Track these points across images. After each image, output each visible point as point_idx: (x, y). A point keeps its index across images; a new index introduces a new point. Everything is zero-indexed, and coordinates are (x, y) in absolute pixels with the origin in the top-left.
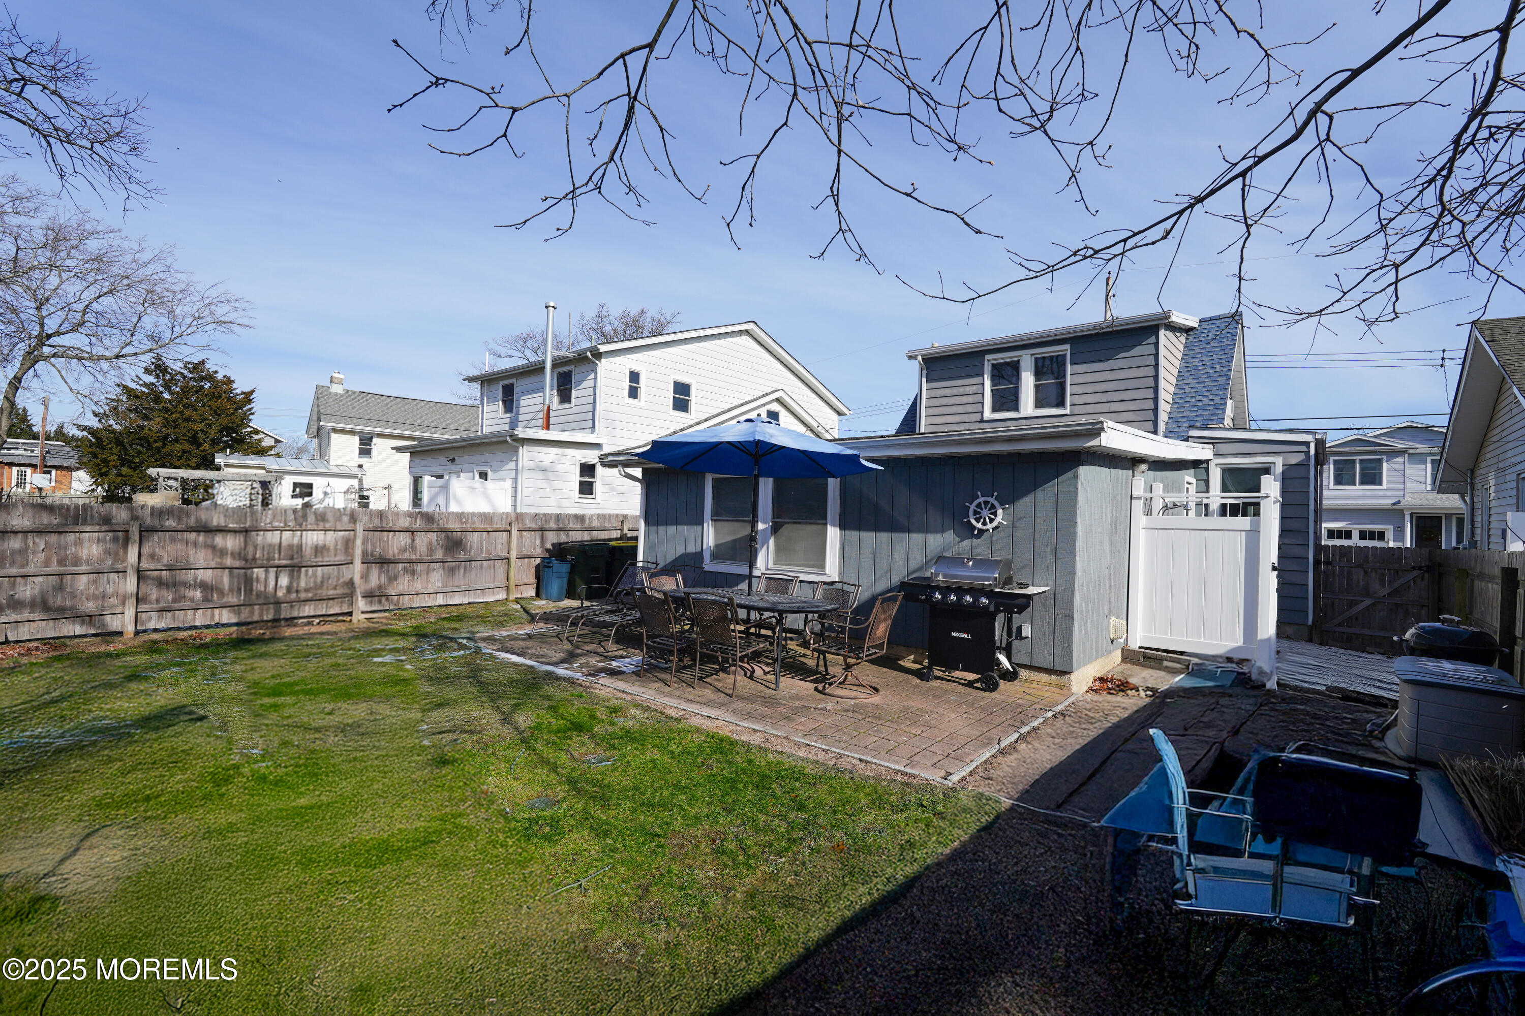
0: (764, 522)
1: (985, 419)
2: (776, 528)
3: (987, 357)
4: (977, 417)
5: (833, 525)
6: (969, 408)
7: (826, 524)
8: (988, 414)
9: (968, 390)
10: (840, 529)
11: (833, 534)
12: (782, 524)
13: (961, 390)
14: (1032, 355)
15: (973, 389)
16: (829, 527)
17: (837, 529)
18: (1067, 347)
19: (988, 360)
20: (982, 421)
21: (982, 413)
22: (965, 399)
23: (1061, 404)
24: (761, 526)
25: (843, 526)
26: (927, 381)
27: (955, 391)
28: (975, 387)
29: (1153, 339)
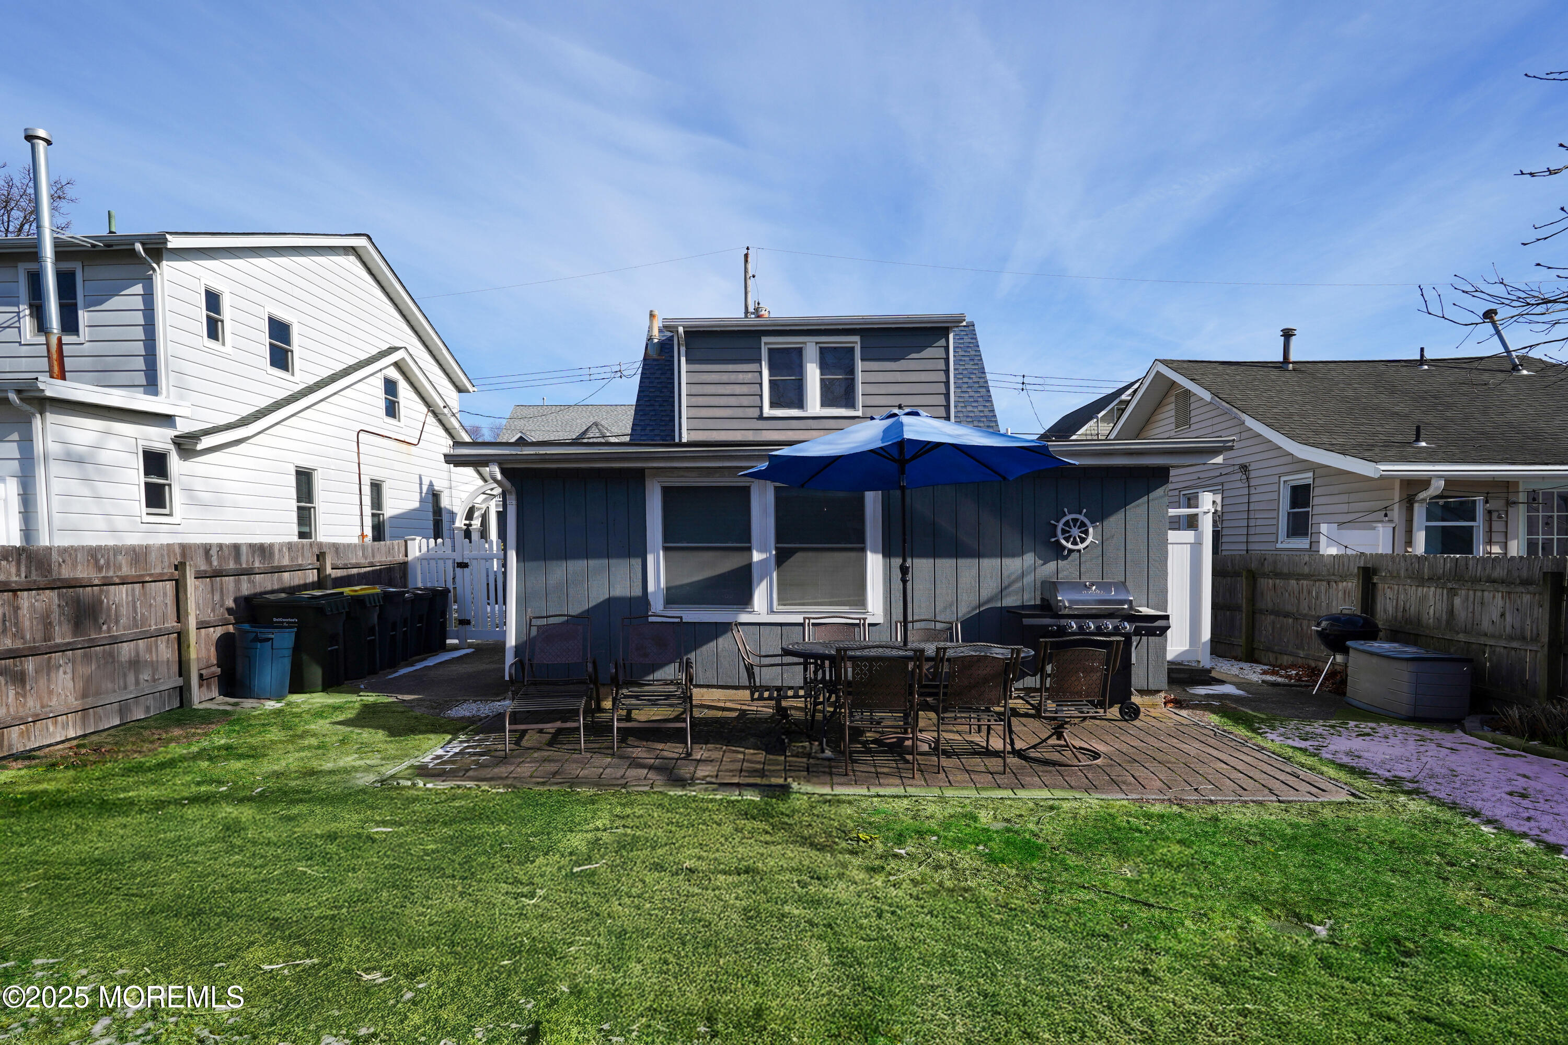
0: (760, 551)
1: (765, 415)
2: (782, 557)
3: (764, 339)
4: (755, 412)
5: (874, 551)
6: (745, 401)
7: (863, 550)
8: (767, 411)
9: (741, 377)
10: (884, 556)
11: (874, 563)
12: (792, 552)
13: (733, 377)
14: (817, 343)
15: (748, 377)
16: (869, 554)
17: (880, 556)
18: (857, 339)
19: (766, 344)
20: (761, 418)
21: (761, 408)
22: (738, 389)
23: (851, 404)
24: (757, 556)
25: (887, 553)
26: (688, 361)
27: (725, 378)
28: (750, 375)
29: (942, 342)
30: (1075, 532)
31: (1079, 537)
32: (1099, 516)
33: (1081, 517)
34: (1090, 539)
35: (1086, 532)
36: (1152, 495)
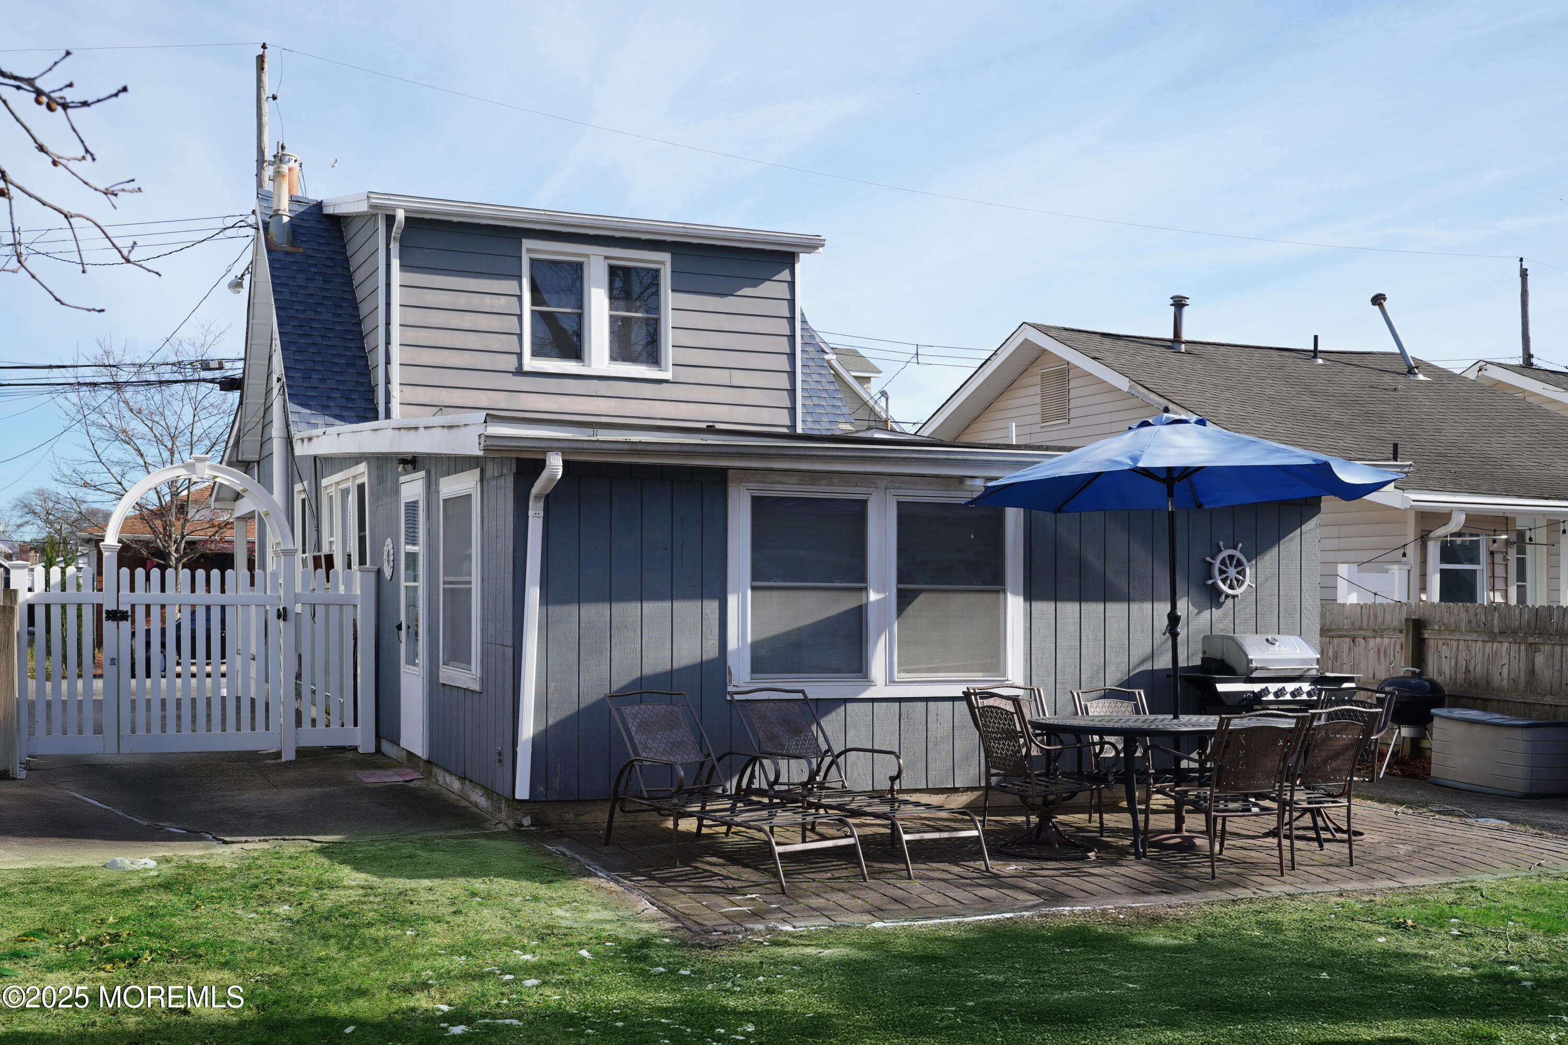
0: (879, 589)
1: (526, 368)
2: (904, 601)
3: (526, 244)
4: (510, 363)
5: (1015, 593)
6: (495, 342)
7: (1004, 591)
8: (529, 361)
9: (488, 303)
10: (1025, 599)
11: (1015, 605)
12: (915, 594)
13: (475, 302)
14: (606, 258)
15: (501, 304)
16: (1010, 598)
17: (1020, 600)
18: (666, 257)
19: (528, 251)
20: (520, 372)
21: (520, 355)
22: (483, 322)
23: (655, 359)
24: (873, 597)
25: (1030, 596)
26: (402, 267)
27: (462, 301)
28: (503, 299)
29: (785, 273)
30: (1232, 572)
31: (1236, 579)
32: (1254, 553)
33: (1237, 554)
34: (1247, 582)
35: (1242, 573)
36: (1305, 527)
